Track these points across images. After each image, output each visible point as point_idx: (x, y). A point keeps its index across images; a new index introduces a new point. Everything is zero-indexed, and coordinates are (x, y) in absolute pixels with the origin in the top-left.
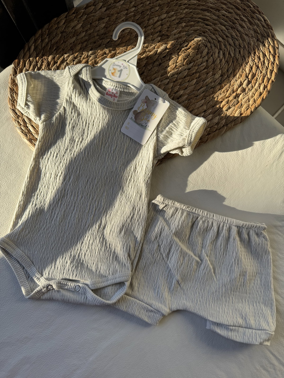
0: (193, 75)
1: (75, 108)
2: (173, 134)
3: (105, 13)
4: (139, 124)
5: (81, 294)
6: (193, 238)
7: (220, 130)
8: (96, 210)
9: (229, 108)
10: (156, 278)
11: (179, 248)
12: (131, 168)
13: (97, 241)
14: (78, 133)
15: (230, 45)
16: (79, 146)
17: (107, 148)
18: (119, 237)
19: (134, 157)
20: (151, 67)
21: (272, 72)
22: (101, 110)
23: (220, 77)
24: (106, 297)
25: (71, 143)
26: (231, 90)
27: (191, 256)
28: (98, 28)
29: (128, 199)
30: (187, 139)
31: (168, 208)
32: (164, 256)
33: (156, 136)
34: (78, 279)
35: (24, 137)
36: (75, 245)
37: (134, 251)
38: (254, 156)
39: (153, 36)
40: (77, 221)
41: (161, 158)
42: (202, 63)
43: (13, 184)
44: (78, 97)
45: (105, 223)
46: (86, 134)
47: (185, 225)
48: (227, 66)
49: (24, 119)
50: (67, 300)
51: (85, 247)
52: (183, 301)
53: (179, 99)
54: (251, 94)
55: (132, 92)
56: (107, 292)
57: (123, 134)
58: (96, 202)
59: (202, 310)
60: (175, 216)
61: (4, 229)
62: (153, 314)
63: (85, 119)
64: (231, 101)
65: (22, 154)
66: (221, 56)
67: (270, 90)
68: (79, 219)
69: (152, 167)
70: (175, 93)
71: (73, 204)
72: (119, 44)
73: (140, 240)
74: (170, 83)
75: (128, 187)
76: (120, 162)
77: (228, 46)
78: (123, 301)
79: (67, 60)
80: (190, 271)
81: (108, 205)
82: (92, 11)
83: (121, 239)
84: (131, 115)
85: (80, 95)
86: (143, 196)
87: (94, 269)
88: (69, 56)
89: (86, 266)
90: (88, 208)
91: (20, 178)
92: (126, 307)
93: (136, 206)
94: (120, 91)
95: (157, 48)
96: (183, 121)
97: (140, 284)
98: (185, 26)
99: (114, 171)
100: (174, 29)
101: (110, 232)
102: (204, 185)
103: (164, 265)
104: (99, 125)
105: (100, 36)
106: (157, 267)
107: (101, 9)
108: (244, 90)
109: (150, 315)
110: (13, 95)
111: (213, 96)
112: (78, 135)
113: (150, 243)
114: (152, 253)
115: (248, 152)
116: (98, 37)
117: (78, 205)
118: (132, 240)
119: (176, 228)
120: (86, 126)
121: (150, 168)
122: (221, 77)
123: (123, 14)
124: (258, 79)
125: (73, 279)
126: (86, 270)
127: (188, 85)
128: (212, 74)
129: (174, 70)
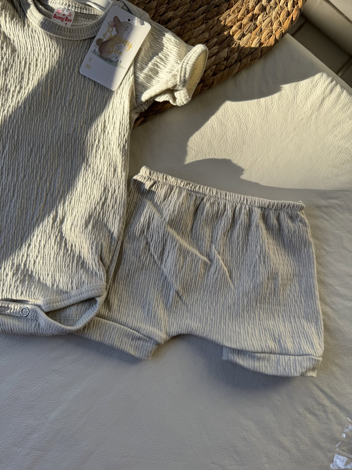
1: (8, 40)
2: (160, 72)
4: (106, 60)
5: (32, 319)
6: (198, 228)
7: (231, 68)
8: (47, 194)
9: (243, 35)
10: (146, 290)
11: (176, 244)
12: (97, 127)
13: (51, 242)
14: (14, 79)
16: (16, 98)
17: (59, 100)
18: (84, 233)
19: (101, 110)
22: (46, 40)
24: (69, 322)
25: (3, 95)
26: (245, 9)
27: (195, 255)
29: (97, 176)
30: (179, 76)
31: (158, 187)
32: (156, 257)
33: (133, 76)
34: (25, 299)
36: (18, 250)
37: (110, 252)
38: (282, 106)
40: (20, 213)
41: (144, 110)
44: (9, 22)
45: (62, 215)
46: (25, 79)
47: (185, 209)
50: (10, 330)
51: (35, 252)
52: (186, 321)
53: (168, 24)
54: (274, 13)
55: (95, 14)
56: (69, 314)
57: (83, 77)
58: (47, 183)
59: (215, 333)
60: (170, 198)
62: (142, 344)
63: (24, 57)
64: (245, 25)
67: (301, 8)
68: (22, 209)
69: (130, 123)
70: (162, 15)
71: (11, 187)
73: (117, 237)
75: (96, 157)
76: (79, 119)
78: (96, 326)
80: (194, 277)
81: (66, 187)
83: (88, 236)
84: (94, 46)
85: (12, 19)
86: (119, 170)
87: (49, 283)
89: (37, 279)
90: (35, 192)
92: (100, 335)
93: (109, 186)
94: (75, 11)
96: (174, 53)
97: (121, 301)
99: (71, 132)
101: (71, 227)
102: (211, 152)
103: (157, 271)
104: (45, 64)
106: (147, 274)
108: (263, 9)
109: (138, 345)
111: (219, 18)
112: (14, 81)
113: (134, 240)
114: (138, 255)
115: (273, 100)
117: (19, 188)
118: (105, 236)
119: (170, 214)
120: (25, 67)
121: (126, 124)
125: (18, 299)
126: (36, 285)
127: (180, 3)
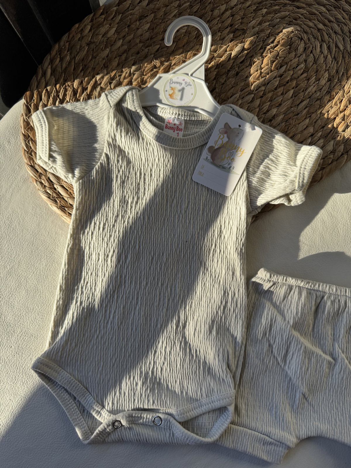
0: (288, 84)
1: (123, 153)
2: (271, 174)
3: (147, 8)
4: (219, 166)
5: (164, 428)
6: (320, 328)
7: (338, 161)
8: (169, 300)
9: (347, 127)
10: (271, 393)
11: (301, 347)
12: (213, 233)
13: (176, 348)
14: (131, 190)
15: (335, 33)
16: (135, 209)
17: (175, 207)
18: (209, 339)
19: (216, 215)
20: (225, 79)
22: (160, 151)
23: (328, 81)
24: (203, 430)
25: (122, 206)
26: (347, 100)
27: (320, 356)
28: (139, 32)
29: (215, 279)
30: (297, 181)
31: (277, 288)
32: (279, 359)
33: (246, 181)
34: (157, 408)
35: (53, 204)
36: (145, 357)
37: (235, 357)
39: (221, 33)
40: (144, 320)
41: (257, 212)
42: (298, 65)
43: (44, 275)
44: (125, 136)
45: (184, 319)
46: (142, 190)
47: (308, 310)
48: (335, 65)
49: (49, 178)
50: (145, 440)
51: (161, 358)
52: (314, 423)
53: (273, 122)
55: (203, 119)
56: (202, 423)
57: (196, 184)
58: (168, 288)
59: (346, 435)
60: (289, 297)
61: (39, 344)
62: (273, 448)
63: (139, 168)
64: (348, 116)
65: (52, 229)
66: (326, 51)
68: (146, 316)
69: (246, 228)
70: (265, 113)
71: (134, 295)
72: (173, 51)
73: (241, 341)
74: (256, 99)
75: (213, 261)
76: (196, 226)
77: (333, 35)
78: (228, 433)
79: (101, 83)
80: (319, 377)
81: (186, 292)
82: (128, 8)
83: (213, 343)
84: (205, 153)
85: (127, 133)
86: (238, 273)
87: (177, 390)
88: (102, 78)
89: (166, 387)
90: (158, 299)
91: (53, 265)
92: (233, 442)
93: (229, 289)
94: (184, 120)
95: (230, 51)
96: (284, 154)
97: (248, 405)
98: (267, 13)
99: (189, 239)
100: (252, 19)
101: (195, 332)
102: (324, 246)
103: (281, 372)
104: (159, 174)
105: (144, 42)
106: (271, 376)
107: (141, 4)
109: (270, 450)
110: (29, 144)
111: (321, 112)
112: (131, 192)
113: (257, 343)
114: (262, 358)
116: (142, 44)
117: (142, 296)
118: (229, 341)
119: (294, 317)
120: (140, 178)
121: (243, 229)
122: (329, 82)
123: (173, 6)
125: (150, 408)
126: (166, 393)
127: (282, 100)
128: (316, 79)
129: (259, 80)
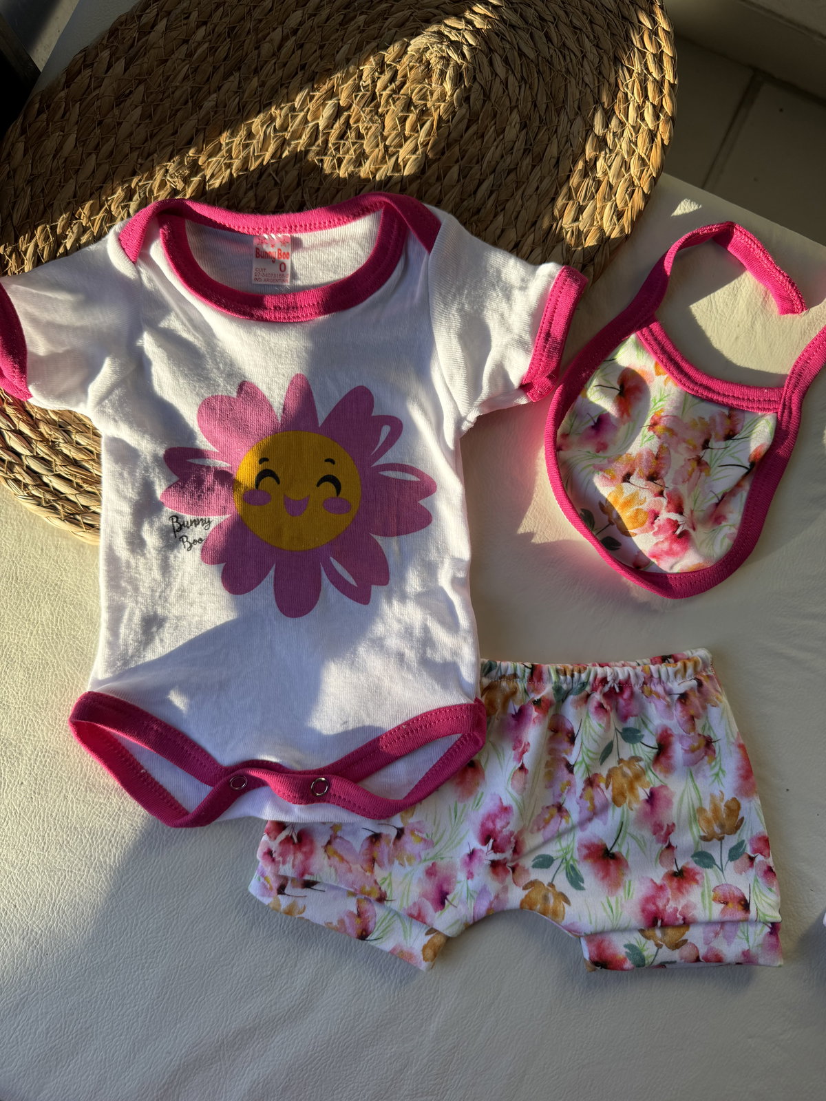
0: (444, 157)
3: (126, 77)
9: (581, 210)
21: (658, 59)
23: (521, 130)
28: (124, 130)
35: (50, 515)
39: (287, 87)
48: (528, 93)
49: (28, 467)
54: (624, 145)
64: (577, 189)
66: (500, 69)
67: (673, 113)
82: (89, 86)
95: (313, 120)
98: (367, 24)
100: (340, 45)
107: (111, 70)
108: (601, 143)
122: (525, 131)
123: (178, 59)
124: (630, 94)
127: (441, 190)
128: (496, 129)
129: (386, 162)
